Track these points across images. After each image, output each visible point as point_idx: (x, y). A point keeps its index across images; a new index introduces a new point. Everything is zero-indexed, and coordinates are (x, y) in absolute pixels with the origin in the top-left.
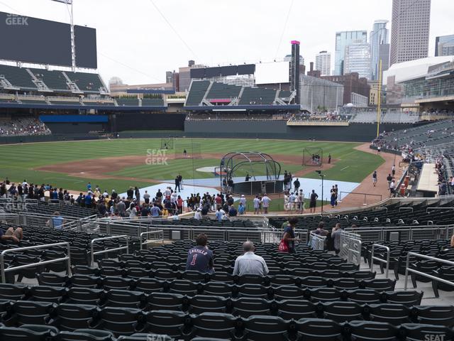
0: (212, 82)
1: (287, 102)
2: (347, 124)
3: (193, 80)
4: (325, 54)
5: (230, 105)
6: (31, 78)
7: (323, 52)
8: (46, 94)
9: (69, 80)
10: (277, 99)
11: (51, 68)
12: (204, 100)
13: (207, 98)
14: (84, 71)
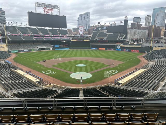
0: (99, 32)
1: (122, 39)
2: (140, 46)
3: (94, 31)
4: (149, 16)
5: (104, 40)
6: (48, 32)
7: (148, 15)
8: (52, 37)
9: (58, 32)
10: (119, 38)
11: (54, 28)
12: (96, 38)
13: (97, 37)
14: (63, 29)
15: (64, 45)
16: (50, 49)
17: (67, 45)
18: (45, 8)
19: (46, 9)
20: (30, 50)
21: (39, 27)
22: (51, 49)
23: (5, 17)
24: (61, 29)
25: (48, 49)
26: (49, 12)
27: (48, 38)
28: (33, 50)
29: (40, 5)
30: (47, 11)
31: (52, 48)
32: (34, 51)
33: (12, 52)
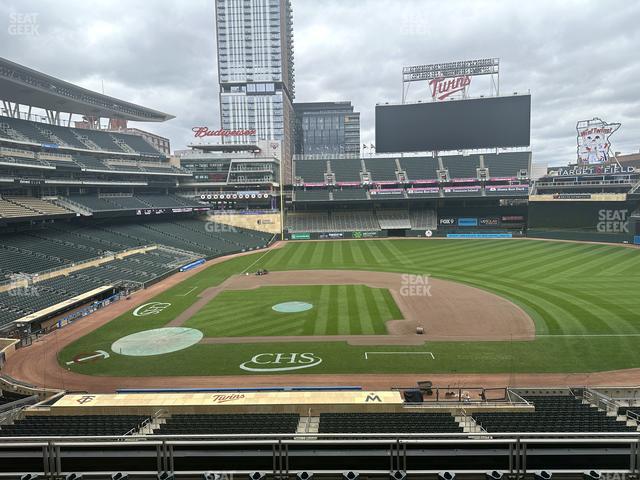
6: (437, 167)
9: (482, 165)
14: (509, 150)
15: (504, 219)
16: (423, 233)
17: (520, 218)
18: (435, 81)
19: (441, 85)
20: (348, 235)
21: (407, 155)
22: (429, 233)
23: (359, 132)
24: (501, 150)
25: (414, 233)
26: (451, 90)
27: (425, 190)
28: (358, 235)
29: (418, 73)
30: (444, 91)
31: (435, 228)
32: (362, 237)
33: (293, 237)
